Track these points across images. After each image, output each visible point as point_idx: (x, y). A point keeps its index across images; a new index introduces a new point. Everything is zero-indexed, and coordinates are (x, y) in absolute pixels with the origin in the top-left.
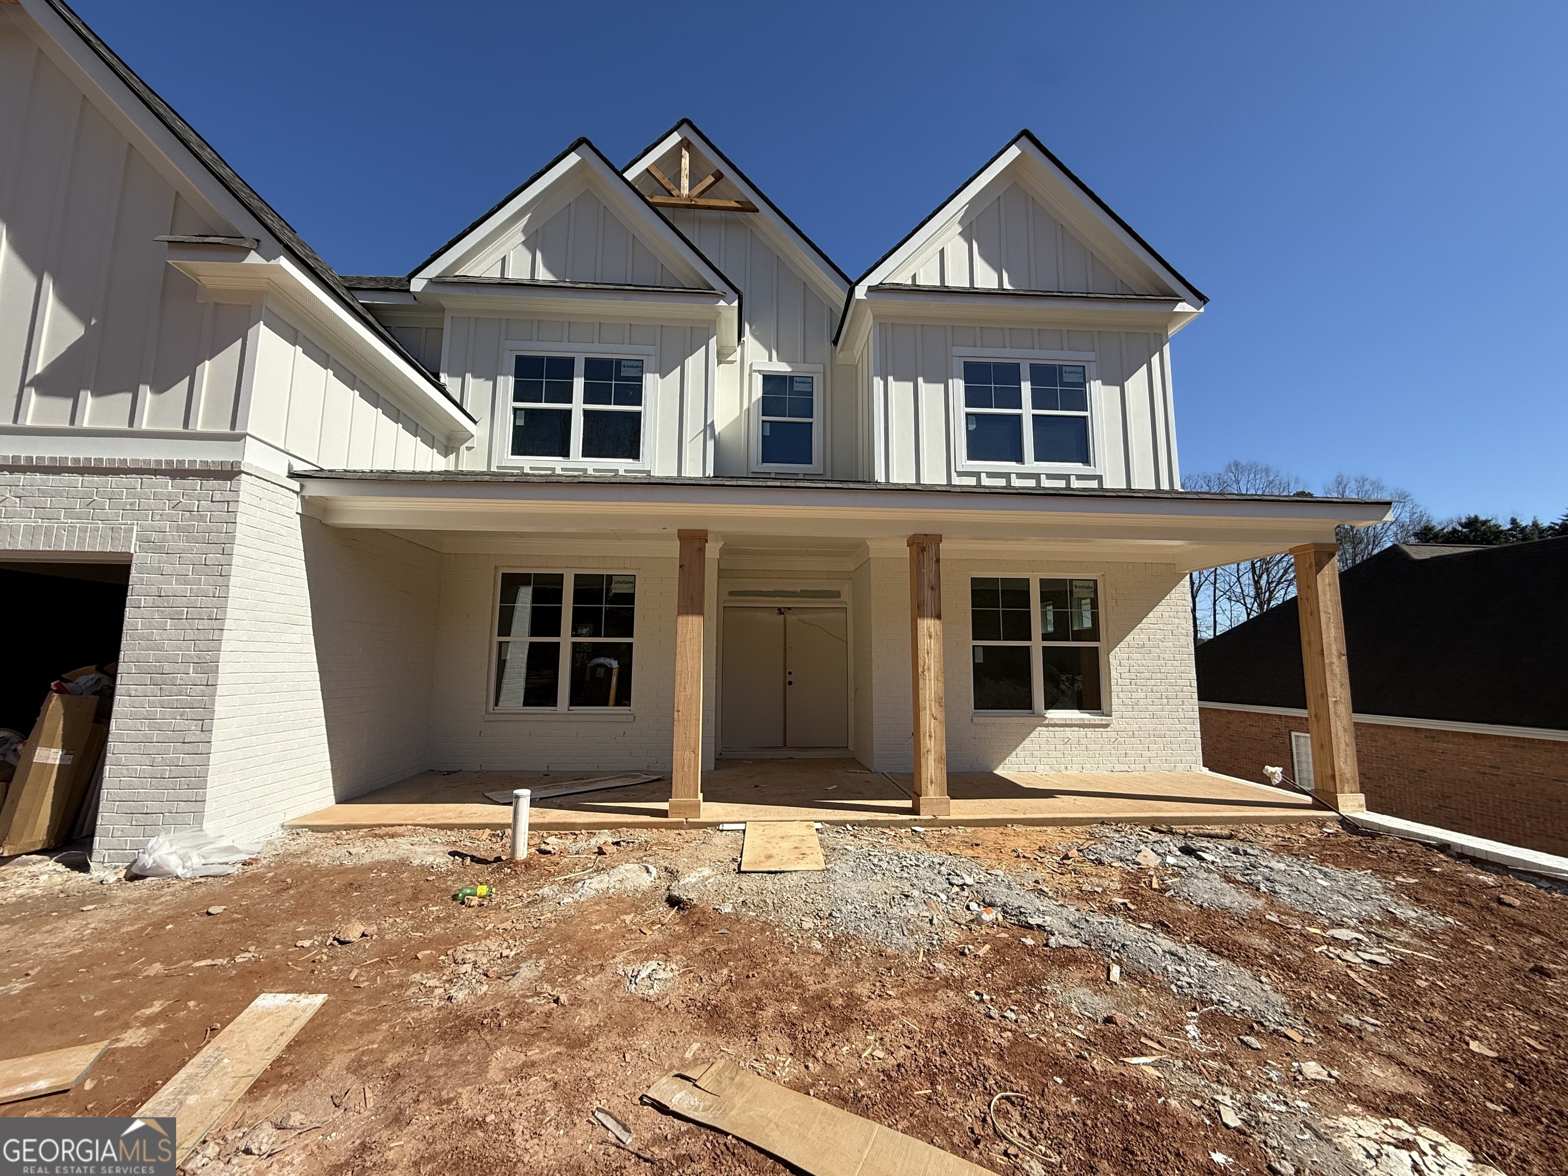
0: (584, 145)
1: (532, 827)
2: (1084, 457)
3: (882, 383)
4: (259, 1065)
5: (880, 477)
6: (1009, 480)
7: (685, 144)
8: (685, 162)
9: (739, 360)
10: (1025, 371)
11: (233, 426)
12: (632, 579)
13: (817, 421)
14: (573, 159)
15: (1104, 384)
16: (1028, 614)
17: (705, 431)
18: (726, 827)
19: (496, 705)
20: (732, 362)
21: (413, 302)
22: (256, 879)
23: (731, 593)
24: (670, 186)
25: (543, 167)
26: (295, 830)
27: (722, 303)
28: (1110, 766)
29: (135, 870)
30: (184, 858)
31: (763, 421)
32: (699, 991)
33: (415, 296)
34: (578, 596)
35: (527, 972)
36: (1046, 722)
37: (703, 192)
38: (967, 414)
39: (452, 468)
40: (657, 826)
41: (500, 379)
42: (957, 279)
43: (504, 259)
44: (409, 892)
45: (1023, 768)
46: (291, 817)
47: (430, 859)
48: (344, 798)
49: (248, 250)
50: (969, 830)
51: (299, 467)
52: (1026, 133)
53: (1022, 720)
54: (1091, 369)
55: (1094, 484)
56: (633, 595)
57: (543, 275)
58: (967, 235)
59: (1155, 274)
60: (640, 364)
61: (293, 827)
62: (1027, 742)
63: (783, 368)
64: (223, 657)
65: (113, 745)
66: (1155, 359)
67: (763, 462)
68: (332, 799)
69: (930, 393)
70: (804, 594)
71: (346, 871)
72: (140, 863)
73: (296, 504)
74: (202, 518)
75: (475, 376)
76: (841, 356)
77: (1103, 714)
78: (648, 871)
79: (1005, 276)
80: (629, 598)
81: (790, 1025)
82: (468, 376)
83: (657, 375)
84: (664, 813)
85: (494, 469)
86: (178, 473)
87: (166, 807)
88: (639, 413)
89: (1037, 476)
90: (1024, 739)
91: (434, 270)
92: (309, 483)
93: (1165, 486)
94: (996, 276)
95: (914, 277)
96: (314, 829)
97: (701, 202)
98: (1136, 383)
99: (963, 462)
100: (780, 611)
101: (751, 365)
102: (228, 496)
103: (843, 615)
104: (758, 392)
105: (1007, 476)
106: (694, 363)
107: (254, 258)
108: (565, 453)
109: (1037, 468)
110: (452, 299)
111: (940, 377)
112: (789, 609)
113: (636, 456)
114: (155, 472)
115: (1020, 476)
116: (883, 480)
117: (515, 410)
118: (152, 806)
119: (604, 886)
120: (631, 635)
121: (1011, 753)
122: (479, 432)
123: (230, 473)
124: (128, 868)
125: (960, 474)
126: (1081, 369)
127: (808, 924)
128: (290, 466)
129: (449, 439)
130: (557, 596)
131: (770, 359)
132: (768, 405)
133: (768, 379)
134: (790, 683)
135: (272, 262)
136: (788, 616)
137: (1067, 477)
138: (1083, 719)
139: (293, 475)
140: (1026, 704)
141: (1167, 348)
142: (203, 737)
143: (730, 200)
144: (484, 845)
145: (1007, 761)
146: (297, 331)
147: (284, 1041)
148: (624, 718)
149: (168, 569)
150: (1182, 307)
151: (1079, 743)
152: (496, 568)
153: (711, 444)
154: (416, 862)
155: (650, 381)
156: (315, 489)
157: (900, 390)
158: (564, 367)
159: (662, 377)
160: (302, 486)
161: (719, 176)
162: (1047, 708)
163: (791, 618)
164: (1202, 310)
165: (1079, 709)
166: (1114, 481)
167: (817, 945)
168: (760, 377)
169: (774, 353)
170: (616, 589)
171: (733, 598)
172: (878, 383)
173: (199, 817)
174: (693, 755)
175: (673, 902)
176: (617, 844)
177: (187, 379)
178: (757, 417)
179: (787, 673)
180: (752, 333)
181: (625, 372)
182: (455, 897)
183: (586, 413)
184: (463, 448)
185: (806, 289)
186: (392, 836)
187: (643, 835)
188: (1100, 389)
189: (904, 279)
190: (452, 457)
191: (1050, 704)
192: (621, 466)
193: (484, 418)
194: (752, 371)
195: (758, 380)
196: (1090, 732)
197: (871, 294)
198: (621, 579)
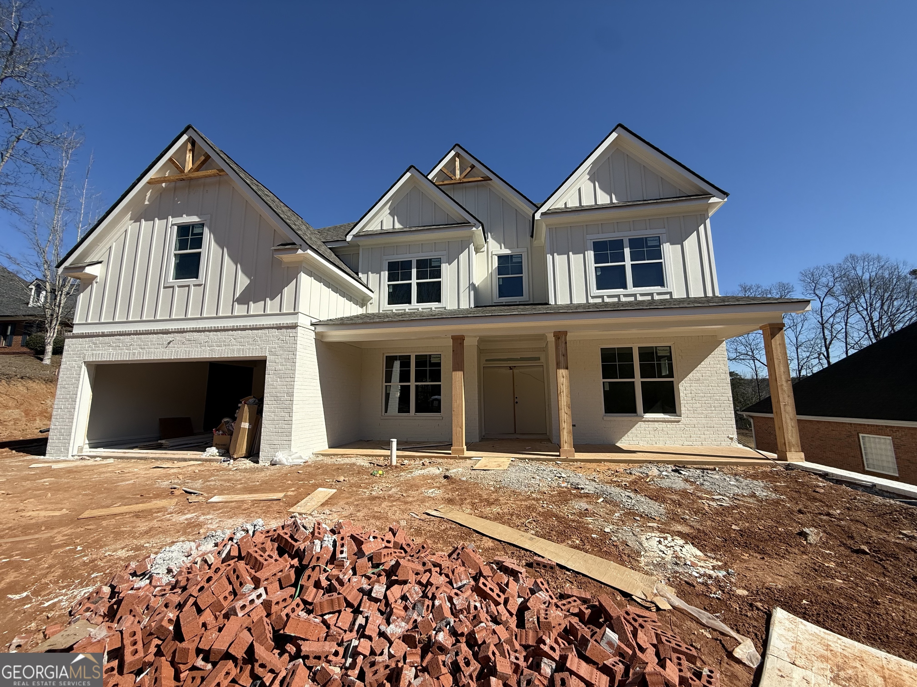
0: (412, 168)
1: (397, 456)
2: (662, 284)
3: (551, 257)
4: (323, 501)
5: (552, 302)
6: (619, 299)
7: (457, 155)
8: (457, 163)
9: (486, 250)
10: (626, 242)
11: (294, 310)
12: (439, 356)
13: (525, 275)
14: (408, 175)
15: (671, 244)
16: (632, 365)
17: (469, 287)
18: (474, 458)
19: (386, 412)
20: (483, 252)
21: (348, 245)
22: (309, 466)
23: (487, 360)
24: (451, 175)
25: (396, 181)
26: (317, 455)
27: (474, 229)
28: (681, 443)
29: (273, 463)
30: (287, 459)
31: (499, 278)
32: (447, 496)
33: (348, 242)
34: (417, 365)
35: (393, 490)
36: (644, 419)
37: (466, 175)
38: (596, 268)
39: (365, 312)
40: (447, 458)
41: (382, 273)
42: (588, 201)
43: (382, 222)
44: (357, 472)
45: (632, 442)
46: (316, 451)
47: (362, 464)
48: (330, 447)
49: (298, 249)
50: (582, 463)
51: (314, 321)
52: (620, 125)
53: (630, 418)
54: (663, 238)
55: (668, 297)
56: (440, 363)
57: (398, 226)
58: (592, 179)
59: (697, 185)
60: (439, 260)
61: (316, 454)
62: (633, 430)
63: (507, 252)
64: (295, 391)
65: (264, 422)
66: (702, 228)
67: (499, 297)
68: (327, 447)
69: (576, 259)
70: (522, 359)
71: (336, 465)
72: (275, 460)
73: (313, 335)
74: (287, 343)
75: (372, 273)
76: (536, 243)
77: (677, 416)
78: (439, 469)
79: (614, 196)
80: (439, 364)
81: (473, 504)
82: (370, 273)
83: (447, 264)
84: (450, 454)
85: (381, 311)
86: (279, 328)
87: (280, 442)
88: (440, 282)
89: (635, 295)
90: (631, 428)
91: (355, 231)
92: (317, 327)
93: (710, 294)
94: (609, 197)
95: (566, 204)
96: (323, 455)
97: (465, 180)
98: (691, 242)
99: (595, 291)
100: (511, 368)
101: (492, 252)
102: (294, 335)
103: (542, 369)
104: (496, 264)
105: (618, 296)
106: (463, 257)
107: (300, 251)
108: (410, 302)
109: (634, 291)
110: (362, 242)
111: (581, 251)
112: (515, 367)
113: (439, 301)
114: (272, 328)
115: (625, 296)
116: (554, 303)
117: (389, 285)
118: (276, 442)
119: (422, 473)
120: (440, 381)
121: (624, 435)
122: (374, 296)
123: (294, 327)
124: (271, 462)
125: (593, 297)
126: (658, 238)
127: (492, 483)
128: (311, 321)
129: (363, 300)
130: (408, 365)
131: (501, 248)
132: (501, 270)
133: (500, 257)
134: (517, 403)
135: (306, 252)
136: (515, 371)
137: (652, 294)
138: (664, 418)
139: (312, 325)
140: (633, 410)
141: (708, 222)
142: (290, 419)
143: (478, 177)
144: (381, 461)
145: (623, 439)
146: (312, 272)
147: (328, 497)
148: (438, 418)
149: (277, 361)
150: (713, 200)
151: (663, 431)
152: (383, 354)
153: (472, 293)
154: (358, 464)
155: (445, 267)
156: (319, 329)
157: (560, 260)
158: (407, 265)
159: (449, 264)
160: (315, 328)
161: (473, 167)
162: (645, 412)
163: (516, 371)
164: (726, 200)
165: (663, 413)
166: (679, 294)
167: (492, 488)
168: (496, 257)
169: (503, 245)
170: (433, 361)
171: (487, 362)
172: (549, 257)
173: (290, 446)
174: (460, 429)
175: (446, 477)
176: (430, 463)
177: (280, 294)
178: (496, 277)
179: (515, 398)
180: (492, 237)
181: (433, 264)
182: (371, 474)
183: (418, 284)
184: (369, 303)
185: (517, 212)
186: (350, 457)
187: (440, 460)
188: (669, 247)
189: (560, 205)
190: (365, 307)
191: (647, 410)
192: (433, 305)
193: (376, 289)
194: (492, 255)
195: (496, 259)
196: (669, 425)
197: (542, 216)
198: (435, 356)
